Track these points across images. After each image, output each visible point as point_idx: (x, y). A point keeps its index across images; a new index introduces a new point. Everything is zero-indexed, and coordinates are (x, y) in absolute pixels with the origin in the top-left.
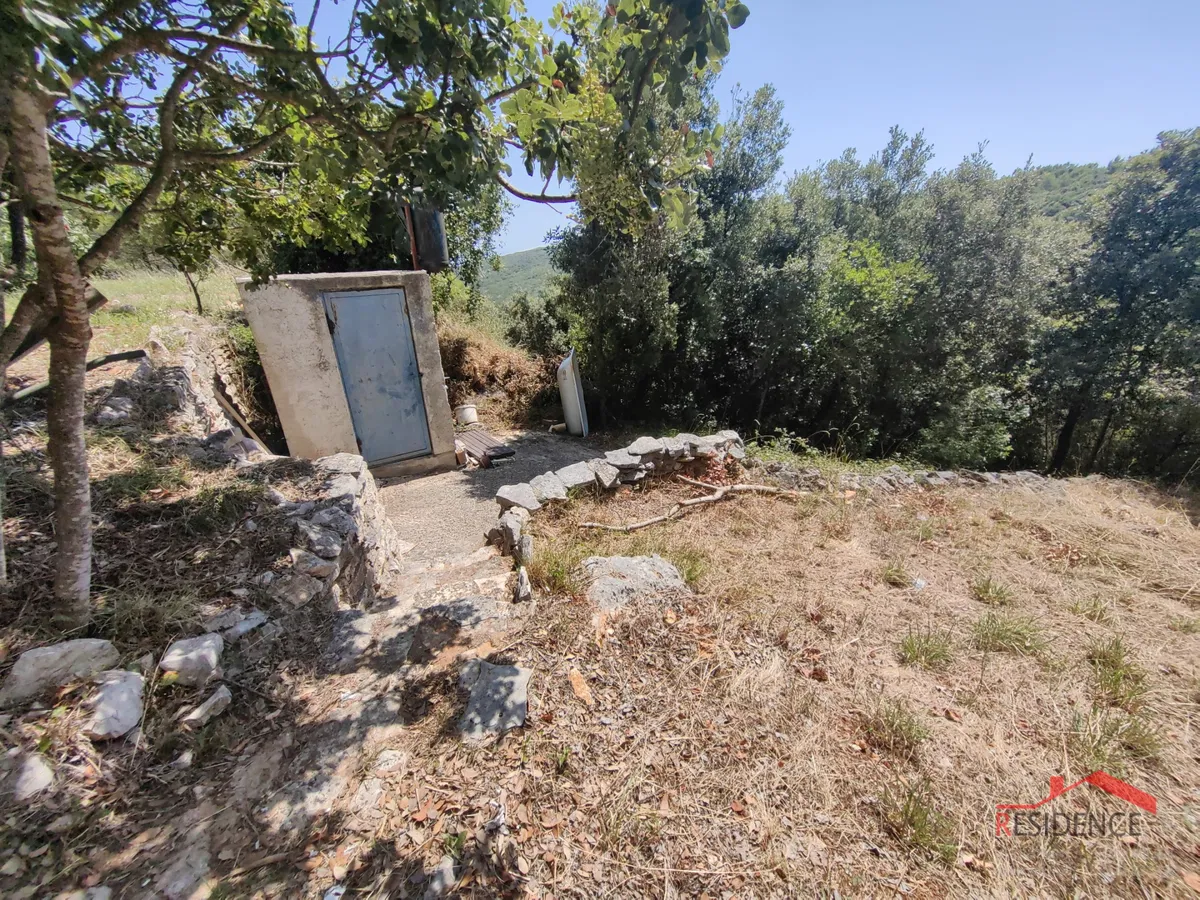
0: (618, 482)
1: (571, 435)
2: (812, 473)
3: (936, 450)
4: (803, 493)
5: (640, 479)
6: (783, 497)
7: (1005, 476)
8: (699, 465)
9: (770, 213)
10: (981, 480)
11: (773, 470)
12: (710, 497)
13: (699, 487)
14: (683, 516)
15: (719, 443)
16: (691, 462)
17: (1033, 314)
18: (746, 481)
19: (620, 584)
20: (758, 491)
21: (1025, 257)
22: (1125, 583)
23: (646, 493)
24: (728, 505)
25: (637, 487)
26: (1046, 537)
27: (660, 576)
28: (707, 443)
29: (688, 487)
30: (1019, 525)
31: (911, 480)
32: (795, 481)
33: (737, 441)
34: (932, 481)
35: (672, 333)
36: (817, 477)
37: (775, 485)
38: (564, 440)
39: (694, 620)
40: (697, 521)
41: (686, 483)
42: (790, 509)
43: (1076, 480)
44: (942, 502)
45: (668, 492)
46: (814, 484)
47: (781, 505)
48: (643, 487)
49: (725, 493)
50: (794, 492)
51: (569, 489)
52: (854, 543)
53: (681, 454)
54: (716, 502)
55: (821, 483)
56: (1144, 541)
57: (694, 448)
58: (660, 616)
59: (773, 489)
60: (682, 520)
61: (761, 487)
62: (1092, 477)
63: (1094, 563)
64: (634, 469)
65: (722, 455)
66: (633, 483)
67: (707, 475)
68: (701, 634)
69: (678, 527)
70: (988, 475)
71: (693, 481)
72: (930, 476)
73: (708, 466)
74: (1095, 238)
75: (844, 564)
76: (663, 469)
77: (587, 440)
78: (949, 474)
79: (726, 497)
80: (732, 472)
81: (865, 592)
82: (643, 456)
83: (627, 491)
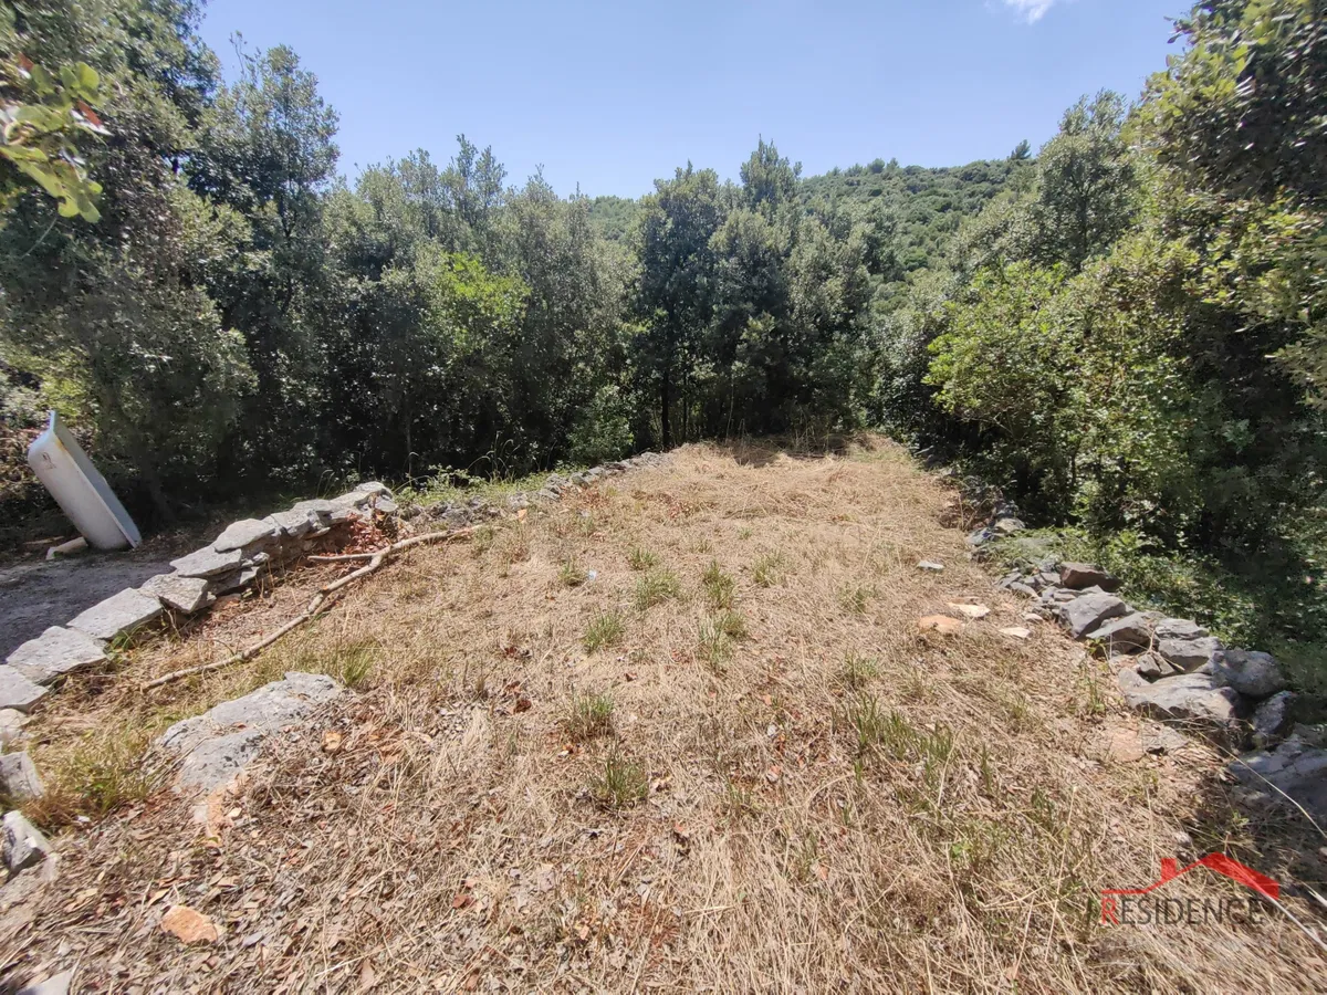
0: (211, 597)
1: (104, 552)
2: (480, 503)
3: (584, 449)
4: (475, 528)
5: (251, 581)
6: (456, 539)
7: (635, 460)
8: (340, 534)
9: (344, 213)
10: (620, 468)
11: (438, 513)
12: (366, 569)
13: (348, 560)
14: (334, 604)
15: (361, 499)
16: (325, 535)
17: (618, 322)
18: (408, 533)
19: (238, 738)
20: (425, 541)
21: (599, 274)
22: (715, 517)
23: (267, 596)
24: (392, 570)
25: (249, 592)
26: (668, 500)
27: (304, 696)
28: (343, 505)
29: (332, 566)
30: (650, 497)
31: (570, 484)
32: (464, 518)
33: (384, 492)
34: (587, 479)
35: (243, 370)
36: (486, 506)
37: (443, 528)
38: (89, 564)
39: (369, 727)
40: (354, 603)
41: (327, 563)
42: (465, 548)
43: (677, 450)
44: (598, 496)
45: (303, 582)
46: (486, 514)
47: (454, 549)
48: (258, 589)
49: (386, 557)
50: (466, 529)
51: (109, 640)
52: (534, 559)
53: (308, 530)
54: (375, 571)
55: (493, 511)
56: (718, 484)
57: (325, 516)
58: (315, 747)
59: (442, 534)
60: (333, 610)
61: (428, 536)
62: (686, 445)
63: (697, 510)
64: (234, 571)
65: (368, 514)
66: (241, 589)
67: (355, 543)
68: (381, 737)
69: (327, 623)
70: (624, 463)
71: (337, 557)
72: (584, 475)
73: (352, 533)
74: (640, 259)
75: (528, 584)
76: (286, 556)
77: (143, 551)
78: (597, 469)
79: (388, 561)
80: (387, 528)
81: (552, 604)
82: (243, 548)
83: (231, 604)
